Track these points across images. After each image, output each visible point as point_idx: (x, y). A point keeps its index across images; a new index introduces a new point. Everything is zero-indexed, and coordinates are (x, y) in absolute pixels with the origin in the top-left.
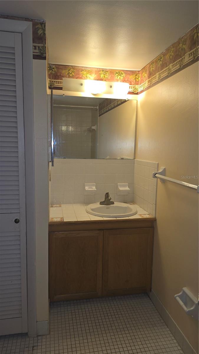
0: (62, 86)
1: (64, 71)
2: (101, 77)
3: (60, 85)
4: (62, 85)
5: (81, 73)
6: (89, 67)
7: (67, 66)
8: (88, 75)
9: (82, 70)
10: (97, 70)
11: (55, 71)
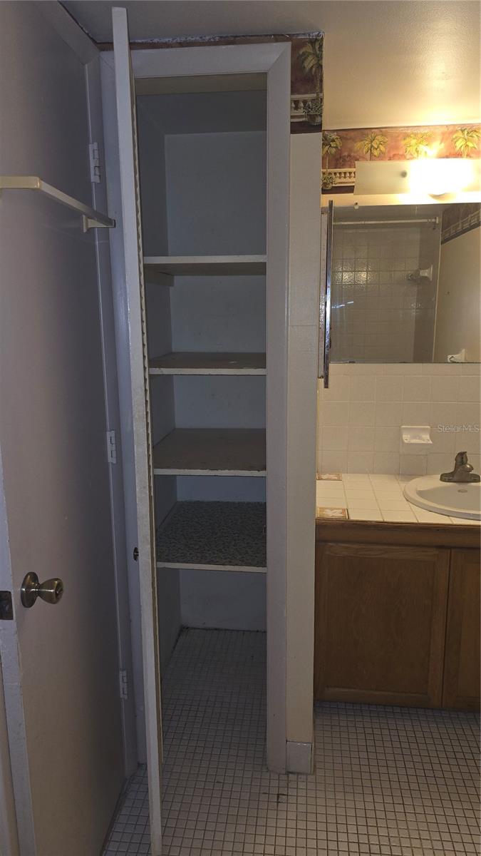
0: (353, 182)
1: (358, 145)
2: (458, 148)
3: (347, 180)
4: (353, 180)
5: (403, 142)
6: (424, 126)
7: (366, 131)
8: (422, 148)
9: (406, 136)
10: (445, 129)
11: (336, 147)
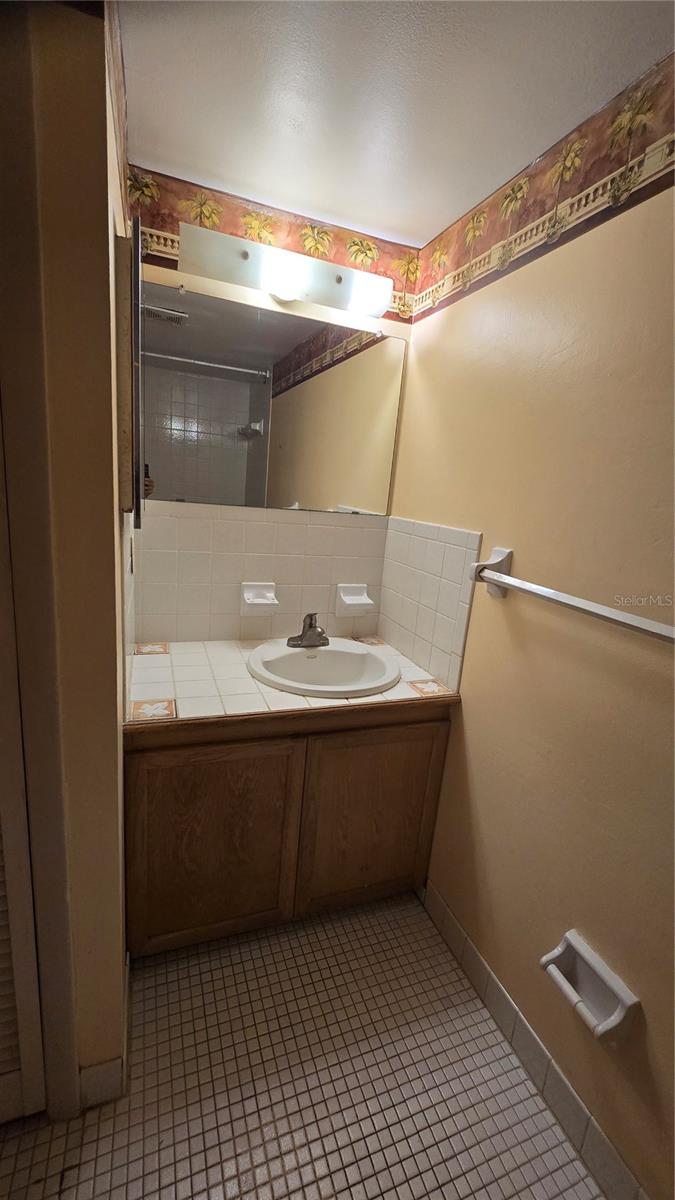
0: (177, 256)
1: (182, 205)
2: (307, 248)
3: (168, 249)
4: (175, 251)
5: (242, 220)
6: (268, 207)
7: (192, 187)
8: (265, 234)
9: (246, 213)
10: (292, 219)
11: (152, 197)
